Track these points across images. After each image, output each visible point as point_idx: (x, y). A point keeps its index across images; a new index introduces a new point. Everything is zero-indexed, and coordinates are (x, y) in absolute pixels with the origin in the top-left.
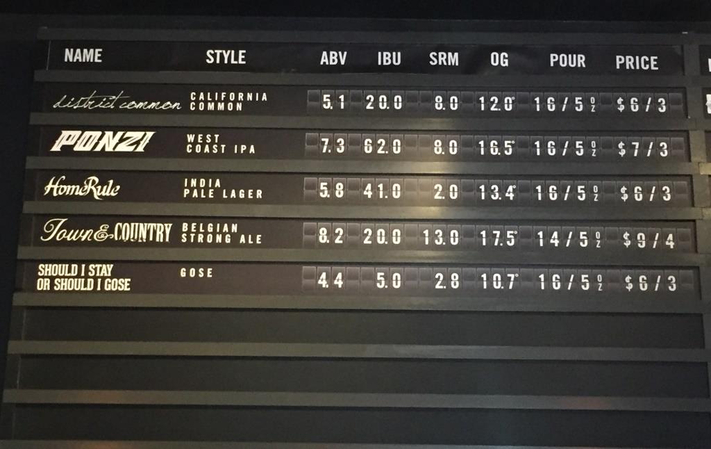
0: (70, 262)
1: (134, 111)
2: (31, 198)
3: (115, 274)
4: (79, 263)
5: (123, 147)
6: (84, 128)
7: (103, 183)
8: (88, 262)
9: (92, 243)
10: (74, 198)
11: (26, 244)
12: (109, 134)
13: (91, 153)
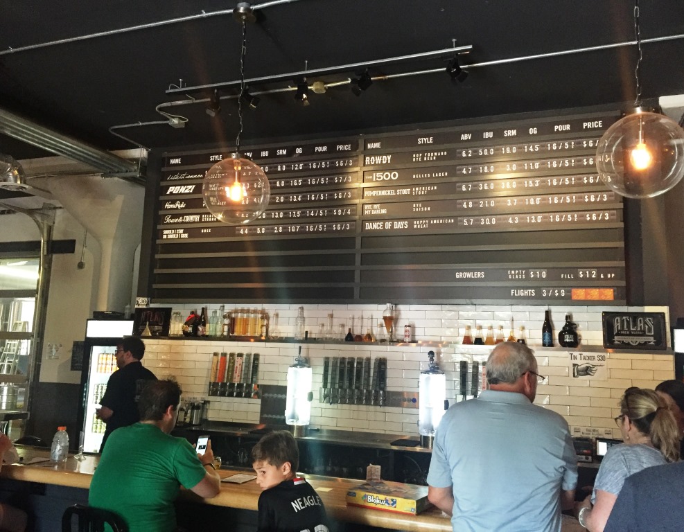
0: (171, 229)
1: (190, 179)
2: (161, 210)
3: (184, 233)
4: (174, 229)
5: (187, 191)
6: (176, 186)
7: (181, 203)
8: (177, 229)
9: (178, 223)
10: (173, 209)
11: (160, 224)
12: (183, 187)
13: (178, 194)
